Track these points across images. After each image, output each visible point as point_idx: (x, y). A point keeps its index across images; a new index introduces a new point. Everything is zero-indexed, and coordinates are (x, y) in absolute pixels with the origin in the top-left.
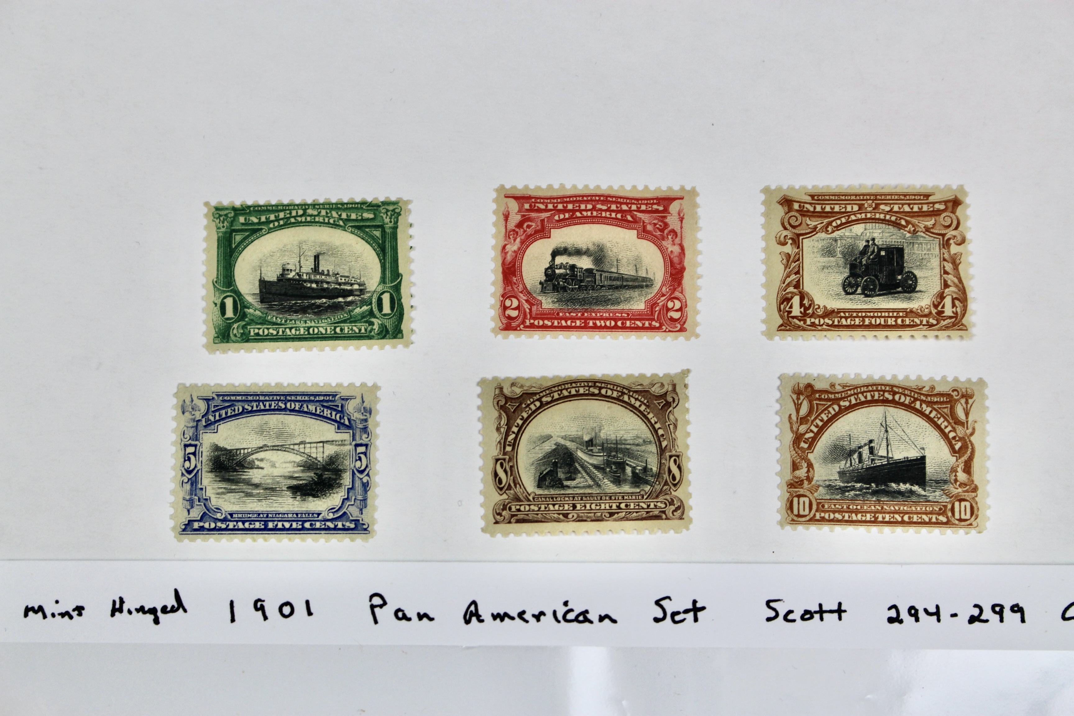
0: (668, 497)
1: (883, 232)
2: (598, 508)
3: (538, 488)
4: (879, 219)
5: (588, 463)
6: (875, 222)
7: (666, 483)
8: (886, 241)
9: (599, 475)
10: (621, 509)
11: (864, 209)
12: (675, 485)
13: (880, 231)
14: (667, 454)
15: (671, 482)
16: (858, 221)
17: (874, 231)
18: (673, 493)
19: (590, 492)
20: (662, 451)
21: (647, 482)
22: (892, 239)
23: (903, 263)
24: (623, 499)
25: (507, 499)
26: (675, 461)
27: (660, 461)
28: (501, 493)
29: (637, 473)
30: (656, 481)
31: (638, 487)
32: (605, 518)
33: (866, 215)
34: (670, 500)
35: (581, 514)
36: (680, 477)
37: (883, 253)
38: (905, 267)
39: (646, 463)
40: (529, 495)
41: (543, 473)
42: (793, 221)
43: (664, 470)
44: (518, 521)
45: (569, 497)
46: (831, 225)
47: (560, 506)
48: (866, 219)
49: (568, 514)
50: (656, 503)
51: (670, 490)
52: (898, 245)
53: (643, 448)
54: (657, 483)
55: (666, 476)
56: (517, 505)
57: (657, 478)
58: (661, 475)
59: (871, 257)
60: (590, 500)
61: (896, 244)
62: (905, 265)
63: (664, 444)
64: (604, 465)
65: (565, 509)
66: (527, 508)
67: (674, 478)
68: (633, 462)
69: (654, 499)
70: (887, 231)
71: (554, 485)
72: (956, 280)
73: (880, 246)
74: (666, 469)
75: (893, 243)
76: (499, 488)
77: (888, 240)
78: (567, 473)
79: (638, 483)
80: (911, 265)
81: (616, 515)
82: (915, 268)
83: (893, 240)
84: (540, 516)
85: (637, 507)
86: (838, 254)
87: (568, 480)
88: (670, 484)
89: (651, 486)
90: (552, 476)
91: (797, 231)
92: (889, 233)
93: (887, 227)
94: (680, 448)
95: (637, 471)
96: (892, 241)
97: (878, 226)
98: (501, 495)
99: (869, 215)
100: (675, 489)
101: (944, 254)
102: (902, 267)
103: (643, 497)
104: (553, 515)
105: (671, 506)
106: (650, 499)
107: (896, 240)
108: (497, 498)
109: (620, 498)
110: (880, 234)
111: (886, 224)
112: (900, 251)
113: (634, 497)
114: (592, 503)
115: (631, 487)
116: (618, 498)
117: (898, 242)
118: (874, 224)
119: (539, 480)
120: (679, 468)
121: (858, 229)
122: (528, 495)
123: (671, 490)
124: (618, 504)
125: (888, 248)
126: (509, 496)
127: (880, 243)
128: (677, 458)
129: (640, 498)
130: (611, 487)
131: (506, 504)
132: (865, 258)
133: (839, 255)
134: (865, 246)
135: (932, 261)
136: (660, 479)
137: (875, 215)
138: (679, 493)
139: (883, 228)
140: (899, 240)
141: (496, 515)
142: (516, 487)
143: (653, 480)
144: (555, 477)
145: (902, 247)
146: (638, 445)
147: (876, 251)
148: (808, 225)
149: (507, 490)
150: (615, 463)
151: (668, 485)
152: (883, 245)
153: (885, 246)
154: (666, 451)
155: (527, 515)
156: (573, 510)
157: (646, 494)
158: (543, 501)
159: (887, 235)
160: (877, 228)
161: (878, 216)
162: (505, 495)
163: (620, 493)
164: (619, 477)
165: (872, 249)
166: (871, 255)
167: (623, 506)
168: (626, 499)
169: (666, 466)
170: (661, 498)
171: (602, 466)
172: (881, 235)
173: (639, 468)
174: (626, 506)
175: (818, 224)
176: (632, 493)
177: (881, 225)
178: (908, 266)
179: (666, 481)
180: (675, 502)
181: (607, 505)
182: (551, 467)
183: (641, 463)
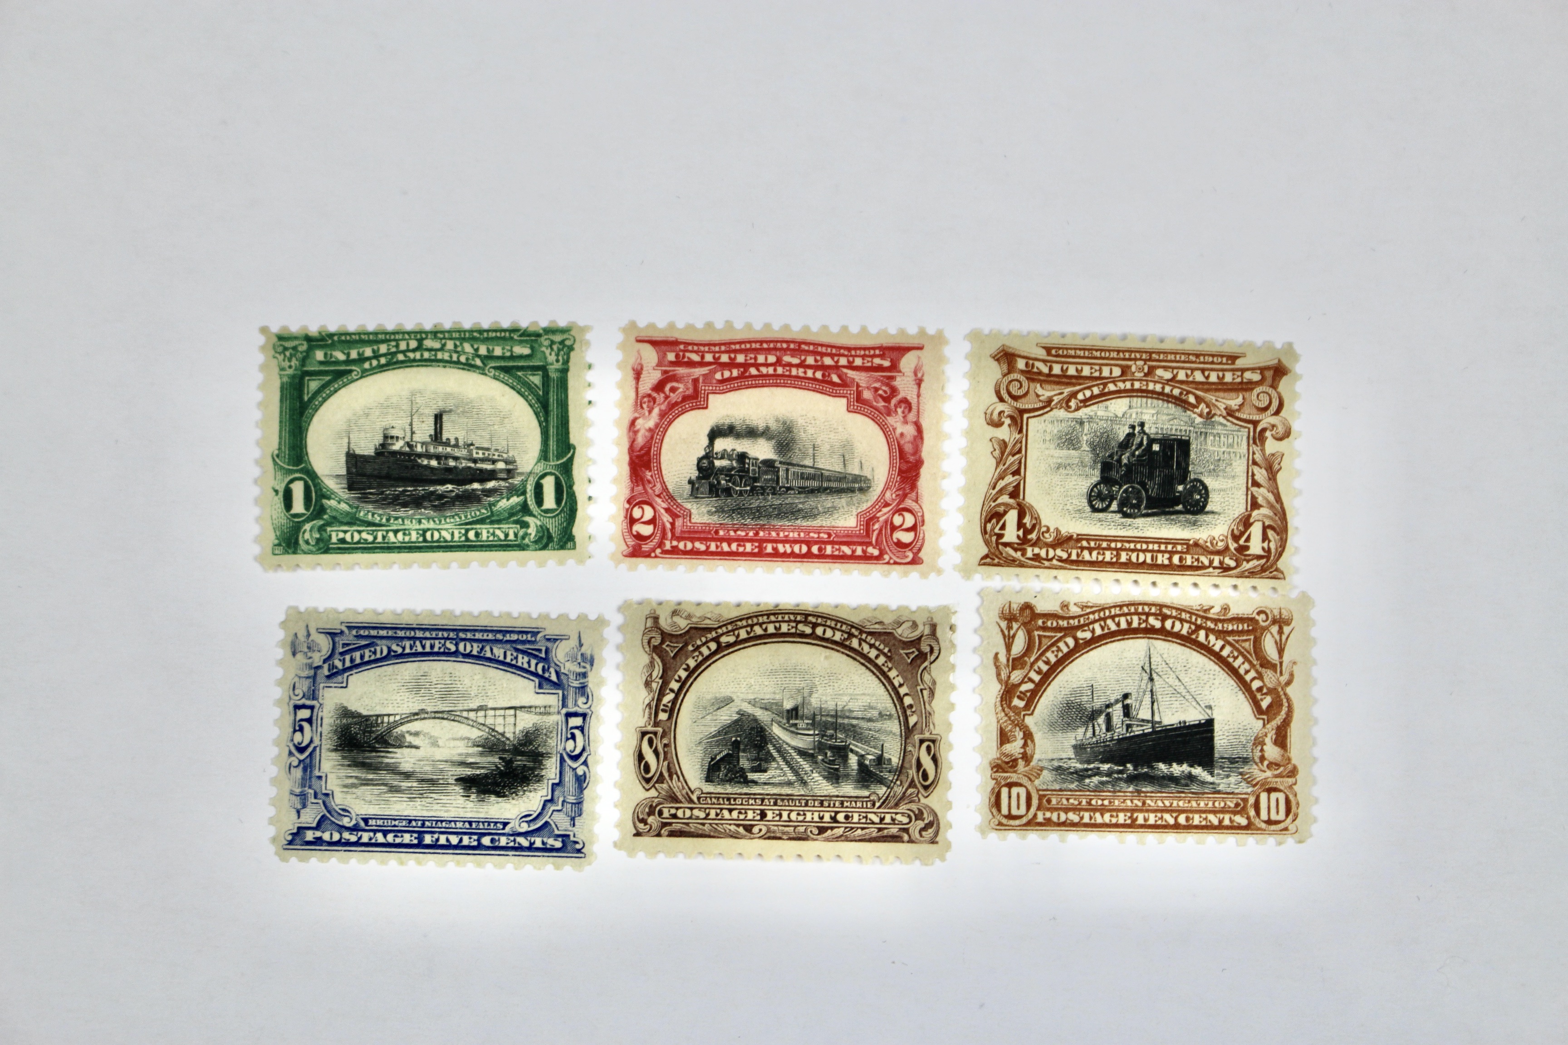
0: (914, 807)
1: (1157, 414)
2: (801, 818)
3: (707, 781)
4: (1153, 392)
5: (789, 746)
6: (1147, 397)
7: (912, 784)
8: (1162, 429)
9: (806, 766)
10: (837, 822)
11: (1129, 373)
12: (926, 788)
13: (1153, 411)
14: (916, 737)
15: (920, 782)
16: (1119, 394)
17: (1145, 411)
18: (923, 800)
19: (790, 792)
20: (908, 731)
21: (881, 781)
22: (1172, 425)
23: (1188, 465)
24: (842, 807)
25: (657, 797)
26: (928, 749)
27: (905, 747)
28: (647, 787)
29: (866, 766)
30: (897, 780)
31: (867, 787)
32: (812, 836)
33: (1132, 385)
34: (917, 812)
35: (773, 828)
36: (936, 776)
37: (1156, 447)
38: (1189, 472)
39: (882, 751)
40: (692, 792)
41: (715, 758)
42: (1015, 391)
43: (910, 762)
44: (672, 834)
45: (755, 799)
46: (1076, 398)
47: (740, 813)
48: (1133, 390)
49: (753, 826)
50: (894, 815)
51: (917, 795)
52: (1181, 436)
53: (878, 725)
54: (898, 783)
55: (912, 772)
56: (672, 807)
57: (899, 776)
58: (904, 771)
59: (1137, 453)
60: (789, 806)
61: (1179, 433)
63: (912, 720)
64: (814, 749)
65: (748, 818)
66: (688, 813)
67: (925, 776)
68: (861, 748)
69: (891, 808)
70: (1165, 411)
71: (733, 779)
72: (1271, 497)
73: (1152, 436)
74: (914, 761)
76: (644, 778)
77: (1165, 427)
78: (755, 760)
79: (867, 781)
80: (1199, 470)
81: (829, 831)
84: (707, 827)
85: (864, 821)
86: (1084, 445)
87: (756, 772)
88: (919, 785)
89: (888, 787)
90: (730, 763)
91: (1020, 405)
92: (1168, 415)
93: (1166, 405)
94: (937, 729)
95: (867, 762)
96: (1172, 429)
98: (648, 790)
99: (1137, 385)
100: (926, 795)
101: (1254, 453)
102: (1186, 472)
103: (874, 805)
104: (728, 826)
105: (918, 822)
106: (885, 808)
107: (1179, 428)
108: (640, 794)
109: (837, 804)
110: (1153, 416)
111: (1163, 400)
113: (859, 805)
114: (791, 811)
115: (856, 788)
116: (834, 804)
117: (1181, 430)
118: (1144, 400)
119: (709, 769)
120: (935, 760)
121: (1118, 406)
122: (690, 793)
123: (920, 796)
124: (833, 814)
125: (1164, 440)
126: (660, 793)
128: (932, 745)
129: (869, 805)
130: (824, 787)
131: (654, 804)
132: (1127, 454)
133: (1085, 447)
134: (1129, 435)
135: (1234, 464)
136: (903, 777)
137: (1147, 385)
138: (933, 801)
139: (1158, 406)
140: (1183, 428)
141: (637, 822)
142: (671, 779)
143: (891, 779)
144: (735, 766)
145: (1187, 438)
146: (870, 720)
147: (1145, 443)
148: (1038, 396)
149: (657, 782)
150: (831, 748)
151: (915, 787)
153: (1160, 436)
154: (915, 733)
155: (687, 824)
156: (761, 820)
157: (879, 799)
158: (714, 804)
159: (1165, 418)
160: (1149, 405)
161: (1151, 386)
162: (653, 789)
163: (837, 796)
164: (837, 770)
165: (1139, 440)
166: (1137, 449)
167: (841, 817)
168: (847, 807)
169: (913, 755)
170: (903, 808)
171: (811, 752)
172: (1155, 418)
173: (870, 757)
174: (847, 817)
175: (1055, 395)
176: (856, 797)
177: (1155, 401)
179: (913, 781)
180: (925, 815)
181: (816, 815)
182: (729, 750)
183: (873, 750)
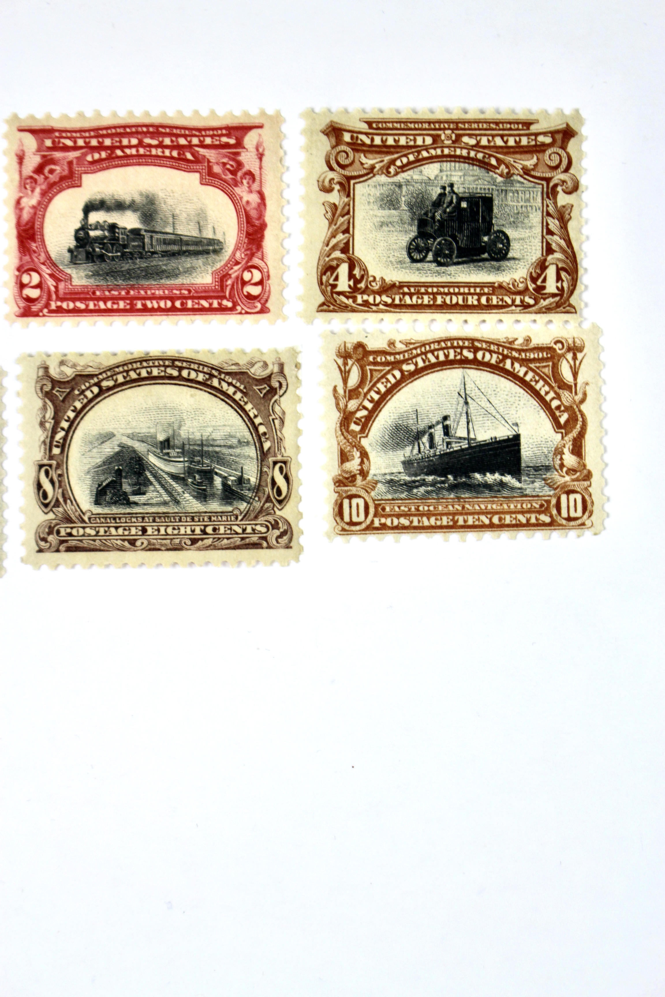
1: (464, 175)
4: (460, 157)
6: (455, 161)
8: (469, 188)
11: (439, 141)
13: (460, 174)
16: (431, 159)
17: (453, 173)
22: (477, 185)
23: (491, 219)
33: (442, 151)
38: (493, 224)
42: (342, 161)
46: (394, 164)
48: (443, 156)
52: (485, 194)
59: (448, 210)
61: (483, 192)
62: (493, 222)
70: (471, 173)
72: (563, 244)
73: (460, 195)
75: (479, 191)
77: (471, 187)
80: (502, 222)
82: (507, 226)
83: (479, 187)
86: (403, 205)
91: (348, 172)
92: (473, 176)
93: (471, 167)
96: (477, 188)
97: (459, 167)
99: (446, 151)
101: (547, 206)
102: (490, 224)
107: (483, 187)
110: (460, 178)
111: (469, 163)
112: (488, 202)
117: (485, 189)
118: (453, 164)
121: (431, 170)
125: (471, 198)
127: (461, 190)
132: (440, 212)
133: (404, 207)
134: (440, 195)
135: (531, 216)
137: (455, 151)
139: (465, 169)
140: (487, 187)
145: (490, 196)
147: (455, 201)
148: (362, 164)
152: (465, 192)
153: (467, 195)
159: (471, 178)
160: (457, 168)
161: (458, 152)
165: (449, 198)
166: (448, 207)
172: (462, 179)
175: (377, 163)
177: (462, 165)
178: (497, 223)
